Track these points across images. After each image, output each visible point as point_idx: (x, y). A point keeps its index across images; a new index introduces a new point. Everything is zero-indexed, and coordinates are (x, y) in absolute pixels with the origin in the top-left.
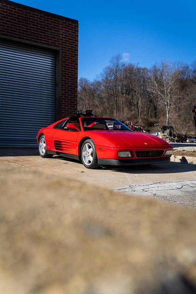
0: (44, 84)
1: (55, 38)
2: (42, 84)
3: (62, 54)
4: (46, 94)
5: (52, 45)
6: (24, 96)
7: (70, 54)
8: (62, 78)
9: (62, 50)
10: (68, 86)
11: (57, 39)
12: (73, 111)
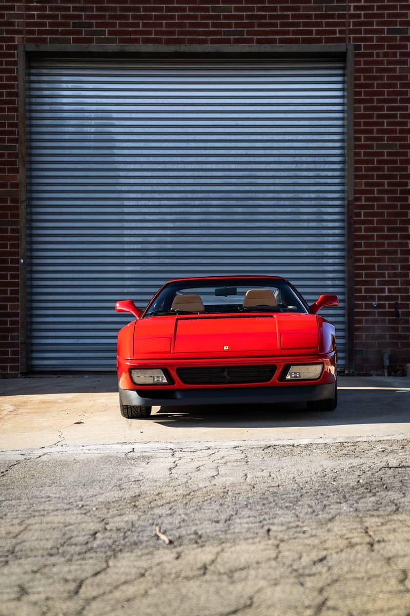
0: (304, 166)
1: (332, 16)
2: (300, 166)
3: (357, 63)
4: (313, 195)
5: (319, 41)
6: (240, 210)
7: (386, 55)
8: (359, 139)
9: (358, 47)
10: (379, 162)
11: (340, 16)
12: (400, 245)
